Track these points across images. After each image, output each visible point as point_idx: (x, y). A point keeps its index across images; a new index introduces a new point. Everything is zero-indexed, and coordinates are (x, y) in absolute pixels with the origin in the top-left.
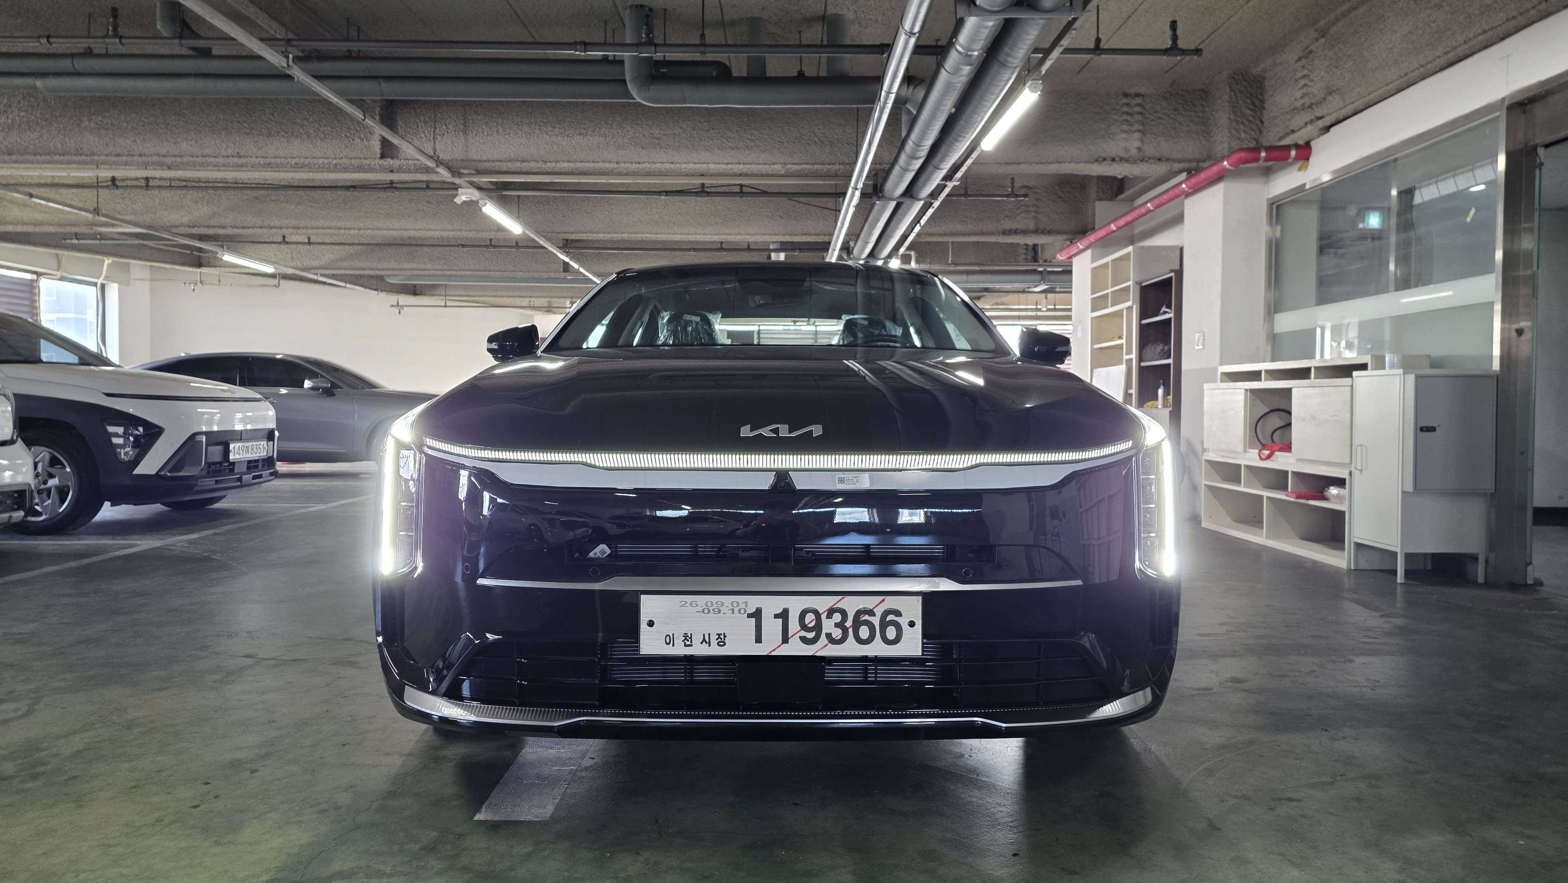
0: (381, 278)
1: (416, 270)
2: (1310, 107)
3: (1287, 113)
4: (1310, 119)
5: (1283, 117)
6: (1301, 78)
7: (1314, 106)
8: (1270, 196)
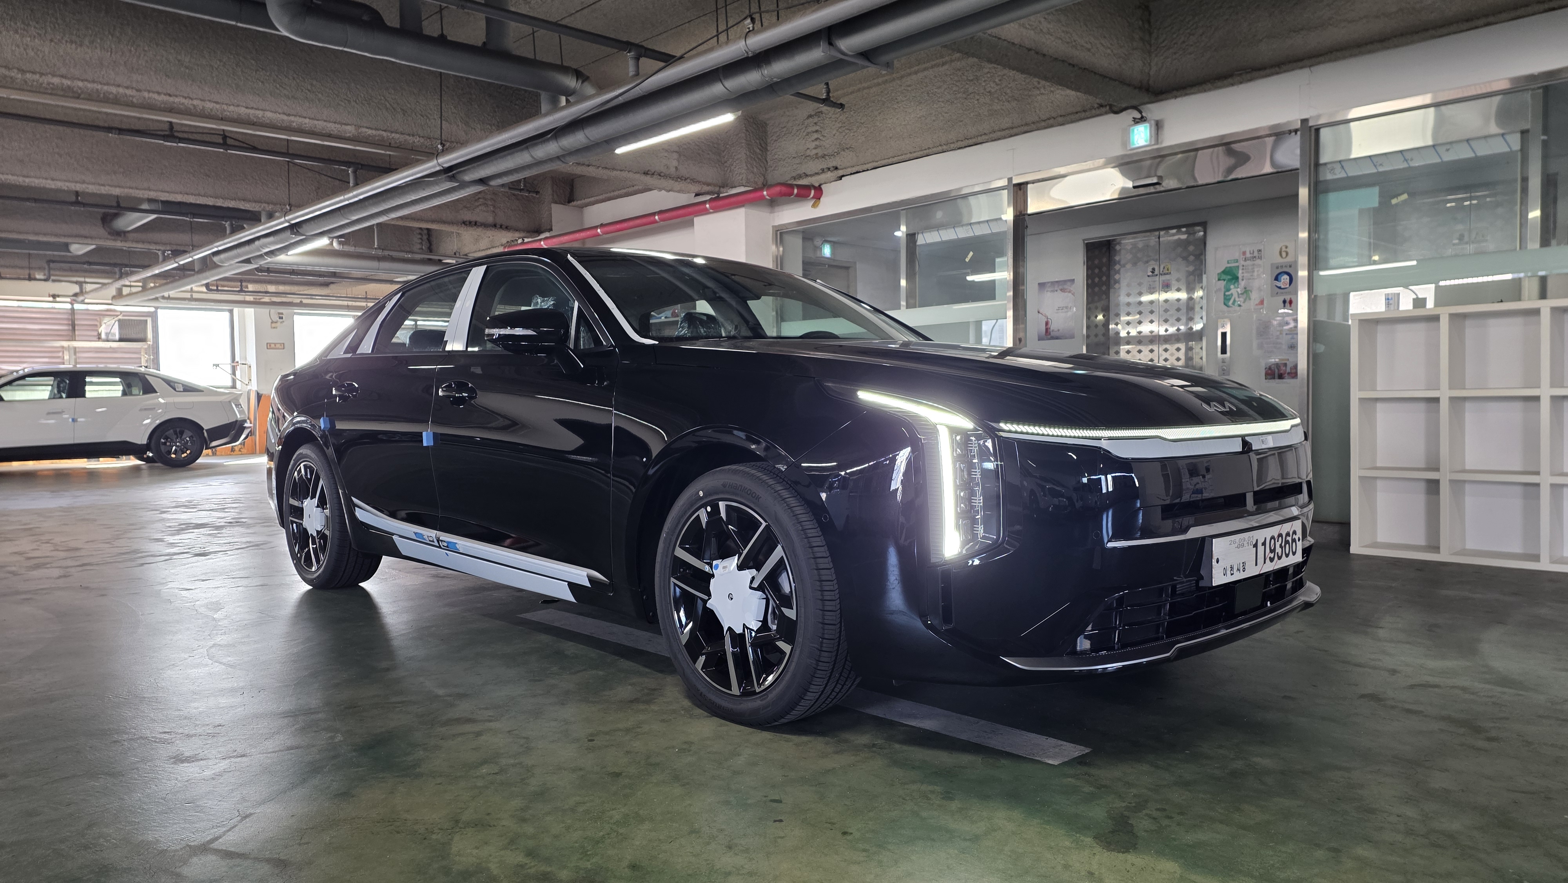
2: (823, 157)
3: (794, 158)
4: (825, 167)
5: (789, 160)
6: (814, 132)
7: (827, 157)
8: (776, 224)
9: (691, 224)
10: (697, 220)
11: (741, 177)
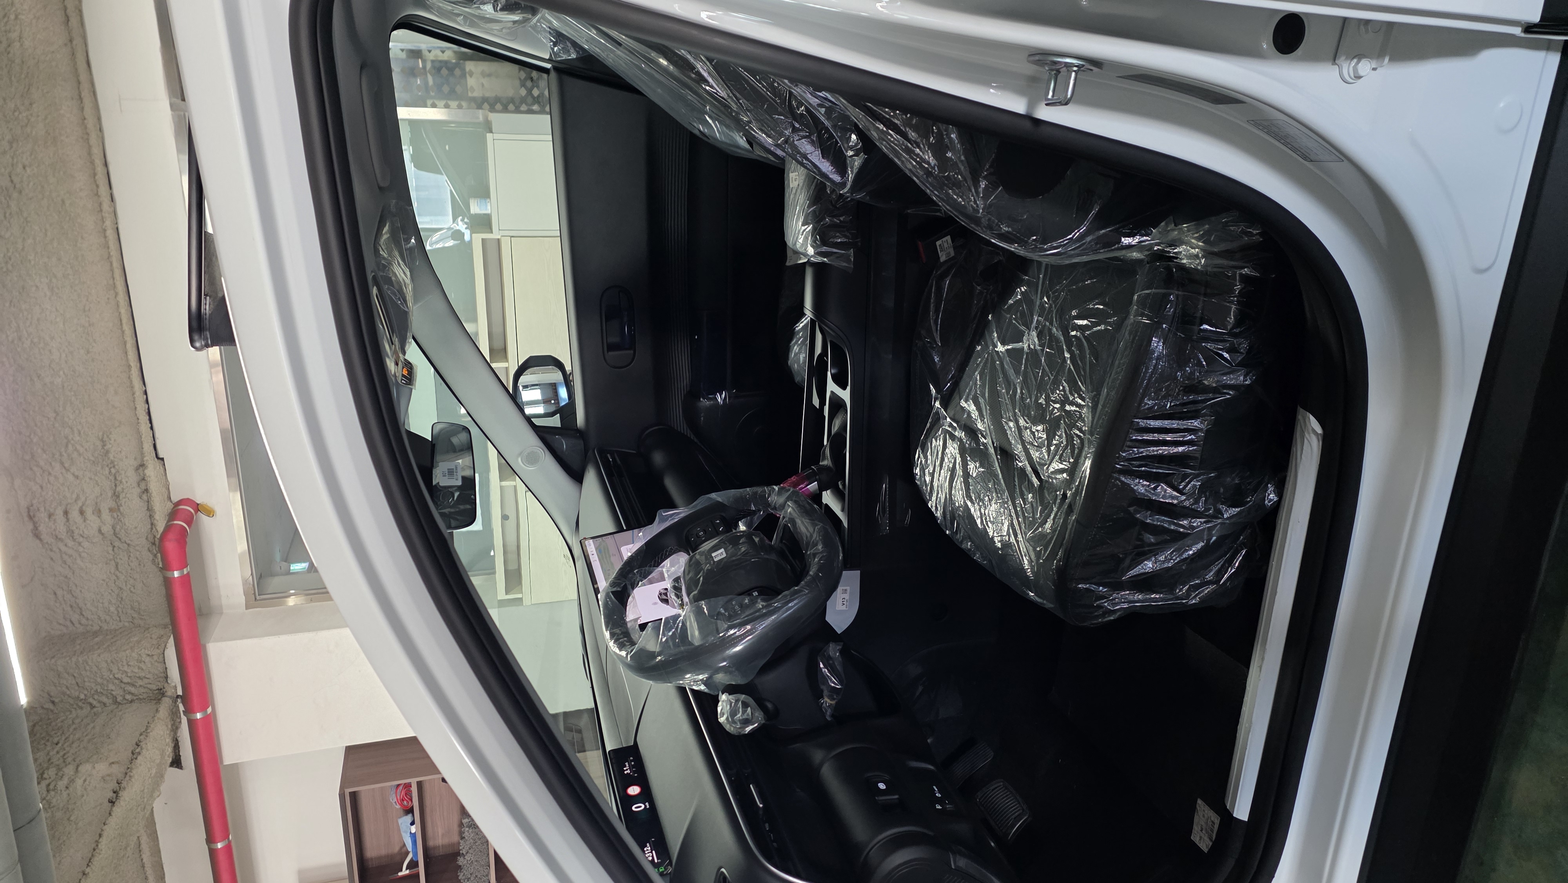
2: (118, 497)
3: (117, 566)
4: (137, 491)
5: (122, 577)
6: (68, 520)
7: (119, 489)
8: (242, 599)
9: (235, 767)
10: (228, 758)
11: (147, 659)
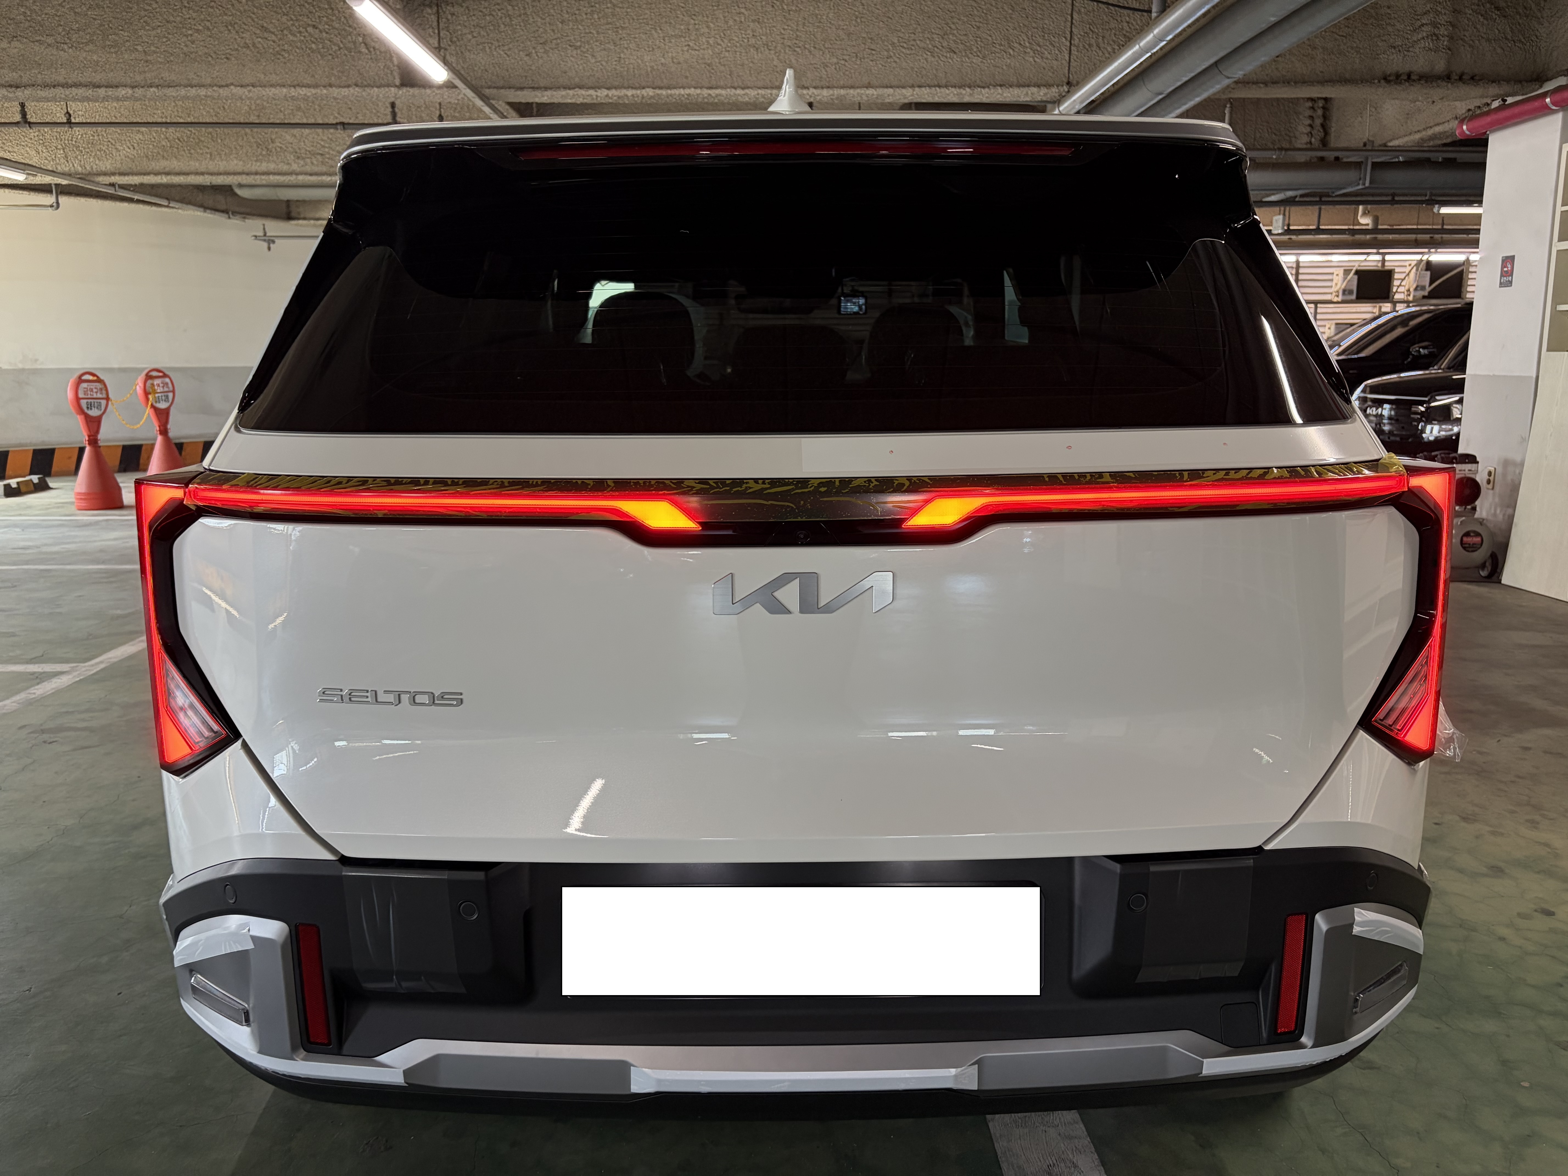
0: (227, 190)
1: (274, 174)
